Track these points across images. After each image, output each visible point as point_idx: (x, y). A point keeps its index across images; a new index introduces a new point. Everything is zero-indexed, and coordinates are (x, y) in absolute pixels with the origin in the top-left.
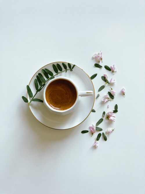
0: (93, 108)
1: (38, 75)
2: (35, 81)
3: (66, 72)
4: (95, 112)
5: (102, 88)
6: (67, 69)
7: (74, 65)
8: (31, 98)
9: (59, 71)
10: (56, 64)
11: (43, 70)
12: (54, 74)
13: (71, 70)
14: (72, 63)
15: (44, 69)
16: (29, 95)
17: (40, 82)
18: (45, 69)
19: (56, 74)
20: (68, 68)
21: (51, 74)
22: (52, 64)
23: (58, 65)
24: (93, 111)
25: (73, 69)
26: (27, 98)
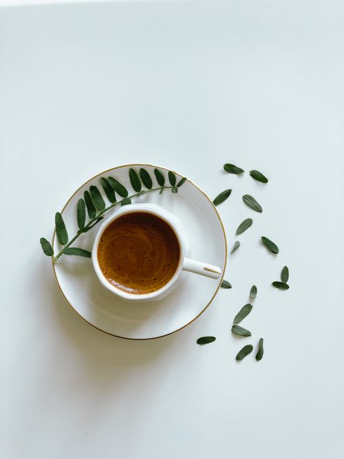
0: (224, 279)
1: (89, 191)
2: (78, 205)
3: (161, 193)
4: (230, 287)
5: (247, 224)
6: (165, 185)
7: (184, 179)
8: (63, 247)
9: (143, 188)
10: (137, 170)
11: (103, 179)
12: (131, 192)
13: (175, 191)
14: (180, 173)
15: (106, 176)
16: (59, 237)
17: (92, 209)
18: (110, 178)
19: (135, 193)
20: (167, 183)
21: (123, 193)
22: (128, 168)
23: (144, 173)
24: (226, 285)
25: (179, 188)
26: (51, 244)
